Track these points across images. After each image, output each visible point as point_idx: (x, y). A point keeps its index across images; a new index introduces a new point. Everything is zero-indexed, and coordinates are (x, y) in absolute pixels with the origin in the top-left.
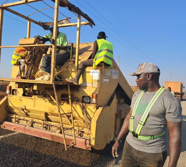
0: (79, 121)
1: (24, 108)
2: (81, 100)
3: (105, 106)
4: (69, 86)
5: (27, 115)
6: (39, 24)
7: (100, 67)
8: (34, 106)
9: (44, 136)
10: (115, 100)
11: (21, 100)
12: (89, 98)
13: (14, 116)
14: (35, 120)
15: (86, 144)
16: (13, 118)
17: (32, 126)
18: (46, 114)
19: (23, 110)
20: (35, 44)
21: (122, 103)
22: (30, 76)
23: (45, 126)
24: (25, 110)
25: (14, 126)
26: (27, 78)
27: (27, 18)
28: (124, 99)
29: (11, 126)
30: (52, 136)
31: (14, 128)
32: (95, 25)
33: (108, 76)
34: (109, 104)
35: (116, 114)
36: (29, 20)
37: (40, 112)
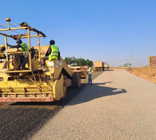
0: (45, 89)
1: (10, 87)
2: (45, 78)
3: (58, 79)
4: (38, 72)
5: (12, 91)
6: (11, 36)
7: (54, 60)
8: (17, 85)
9: (26, 100)
10: (62, 76)
11: (7, 83)
12: (49, 77)
13: (3, 93)
14: (18, 93)
15: (51, 99)
16: (3, 95)
17: (17, 97)
18: (25, 89)
19: (9, 88)
20: (18, 52)
21: (65, 79)
22: (16, 69)
23: (25, 95)
24: (10, 89)
25: (5, 99)
26: (14, 70)
27: (5, 35)
28: (66, 76)
29: (3, 99)
30: (31, 99)
31: (5, 100)
32: (46, 37)
33: (58, 64)
34: (59, 78)
35: (63, 83)
36: (6, 36)
37: (21, 88)
